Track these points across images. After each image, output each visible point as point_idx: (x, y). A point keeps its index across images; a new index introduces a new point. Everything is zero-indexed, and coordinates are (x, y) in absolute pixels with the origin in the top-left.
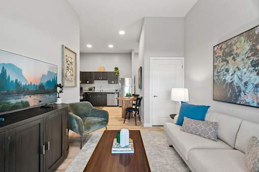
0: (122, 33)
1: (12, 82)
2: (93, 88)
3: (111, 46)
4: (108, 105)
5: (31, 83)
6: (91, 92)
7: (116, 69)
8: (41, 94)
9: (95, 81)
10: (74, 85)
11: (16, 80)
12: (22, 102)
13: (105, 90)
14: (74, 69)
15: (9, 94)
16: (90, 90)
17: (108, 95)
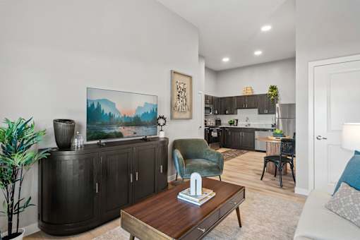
0: (266, 28)
1: (106, 114)
2: (235, 122)
3: (258, 53)
4: (256, 149)
5: (125, 115)
6: (232, 126)
7: (273, 88)
8: (137, 125)
9: (239, 110)
10: (188, 117)
11: (110, 113)
12: (115, 133)
13: (254, 125)
14: (188, 97)
15: (103, 125)
16: (231, 124)
17: (256, 132)
